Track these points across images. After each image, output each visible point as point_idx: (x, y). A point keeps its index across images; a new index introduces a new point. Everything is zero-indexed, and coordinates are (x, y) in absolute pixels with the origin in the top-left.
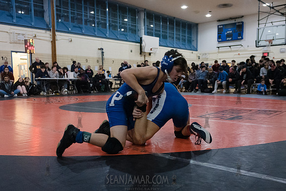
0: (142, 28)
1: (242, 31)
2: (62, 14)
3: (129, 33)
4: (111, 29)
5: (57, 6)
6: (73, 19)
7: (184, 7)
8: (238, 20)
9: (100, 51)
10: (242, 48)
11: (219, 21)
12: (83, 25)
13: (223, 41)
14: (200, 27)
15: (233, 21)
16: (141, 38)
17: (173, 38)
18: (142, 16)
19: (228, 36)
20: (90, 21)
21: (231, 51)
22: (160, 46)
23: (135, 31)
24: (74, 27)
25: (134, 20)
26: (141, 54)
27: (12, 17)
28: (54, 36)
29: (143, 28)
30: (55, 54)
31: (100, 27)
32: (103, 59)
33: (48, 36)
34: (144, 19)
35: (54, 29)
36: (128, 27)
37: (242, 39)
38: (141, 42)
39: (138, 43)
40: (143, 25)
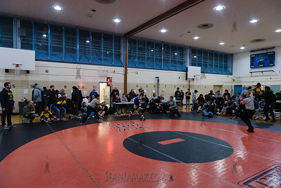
0: (188, 61)
2: (132, 55)
3: (178, 65)
4: (165, 63)
5: (129, 51)
6: (139, 57)
9: (156, 79)
10: (273, 73)
11: (252, 51)
12: (146, 61)
13: (255, 67)
14: (234, 56)
15: (265, 52)
16: (187, 68)
18: (188, 51)
19: (260, 63)
20: (150, 58)
21: (263, 76)
22: (201, 73)
23: (182, 63)
24: (140, 63)
25: (182, 55)
27: (101, 60)
28: (126, 70)
30: (126, 83)
31: (157, 62)
33: (122, 71)
34: (190, 54)
35: (126, 65)
36: (177, 60)
37: (274, 65)
38: (187, 71)
40: (188, 58)
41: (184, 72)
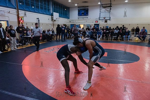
1: (88, 12)
7: (70, 1)
8: (86, 8)
10: (88, 19)
11: (78, 7)
13: (80, 16)
15: (84, 8)
19: (83, 13)
21: (84, 20)
22: (59, 17)
26: (52, 20)
29: (52, 9)
37: (88, 15)
39: (51, 15)
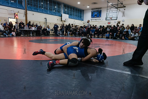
0: (62, 11)
2: (30, 3)
3: (57, 13)
4: (50, 10)
6: (34, 5)
7: (79, 3)
9: (45, 19)
12: (38, 8)
14: (84, 11)
17: (74, 15)
18: (62, 5)
20: (41, 7)
22: (69, 18)
23: (59, 12)
24: (35, 9)
25: (59, 7)
26: (61, 21)
28: (26, 12)
30: (27, 20)
31: (45, 9)
32: (46, 22)
33: (24, 12)
34: (63, 7)
35: (26, 9)
36: (56, 10)
38: (61, 16)
40: (62, 9)
41: (60, 17)
